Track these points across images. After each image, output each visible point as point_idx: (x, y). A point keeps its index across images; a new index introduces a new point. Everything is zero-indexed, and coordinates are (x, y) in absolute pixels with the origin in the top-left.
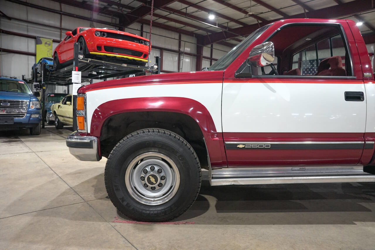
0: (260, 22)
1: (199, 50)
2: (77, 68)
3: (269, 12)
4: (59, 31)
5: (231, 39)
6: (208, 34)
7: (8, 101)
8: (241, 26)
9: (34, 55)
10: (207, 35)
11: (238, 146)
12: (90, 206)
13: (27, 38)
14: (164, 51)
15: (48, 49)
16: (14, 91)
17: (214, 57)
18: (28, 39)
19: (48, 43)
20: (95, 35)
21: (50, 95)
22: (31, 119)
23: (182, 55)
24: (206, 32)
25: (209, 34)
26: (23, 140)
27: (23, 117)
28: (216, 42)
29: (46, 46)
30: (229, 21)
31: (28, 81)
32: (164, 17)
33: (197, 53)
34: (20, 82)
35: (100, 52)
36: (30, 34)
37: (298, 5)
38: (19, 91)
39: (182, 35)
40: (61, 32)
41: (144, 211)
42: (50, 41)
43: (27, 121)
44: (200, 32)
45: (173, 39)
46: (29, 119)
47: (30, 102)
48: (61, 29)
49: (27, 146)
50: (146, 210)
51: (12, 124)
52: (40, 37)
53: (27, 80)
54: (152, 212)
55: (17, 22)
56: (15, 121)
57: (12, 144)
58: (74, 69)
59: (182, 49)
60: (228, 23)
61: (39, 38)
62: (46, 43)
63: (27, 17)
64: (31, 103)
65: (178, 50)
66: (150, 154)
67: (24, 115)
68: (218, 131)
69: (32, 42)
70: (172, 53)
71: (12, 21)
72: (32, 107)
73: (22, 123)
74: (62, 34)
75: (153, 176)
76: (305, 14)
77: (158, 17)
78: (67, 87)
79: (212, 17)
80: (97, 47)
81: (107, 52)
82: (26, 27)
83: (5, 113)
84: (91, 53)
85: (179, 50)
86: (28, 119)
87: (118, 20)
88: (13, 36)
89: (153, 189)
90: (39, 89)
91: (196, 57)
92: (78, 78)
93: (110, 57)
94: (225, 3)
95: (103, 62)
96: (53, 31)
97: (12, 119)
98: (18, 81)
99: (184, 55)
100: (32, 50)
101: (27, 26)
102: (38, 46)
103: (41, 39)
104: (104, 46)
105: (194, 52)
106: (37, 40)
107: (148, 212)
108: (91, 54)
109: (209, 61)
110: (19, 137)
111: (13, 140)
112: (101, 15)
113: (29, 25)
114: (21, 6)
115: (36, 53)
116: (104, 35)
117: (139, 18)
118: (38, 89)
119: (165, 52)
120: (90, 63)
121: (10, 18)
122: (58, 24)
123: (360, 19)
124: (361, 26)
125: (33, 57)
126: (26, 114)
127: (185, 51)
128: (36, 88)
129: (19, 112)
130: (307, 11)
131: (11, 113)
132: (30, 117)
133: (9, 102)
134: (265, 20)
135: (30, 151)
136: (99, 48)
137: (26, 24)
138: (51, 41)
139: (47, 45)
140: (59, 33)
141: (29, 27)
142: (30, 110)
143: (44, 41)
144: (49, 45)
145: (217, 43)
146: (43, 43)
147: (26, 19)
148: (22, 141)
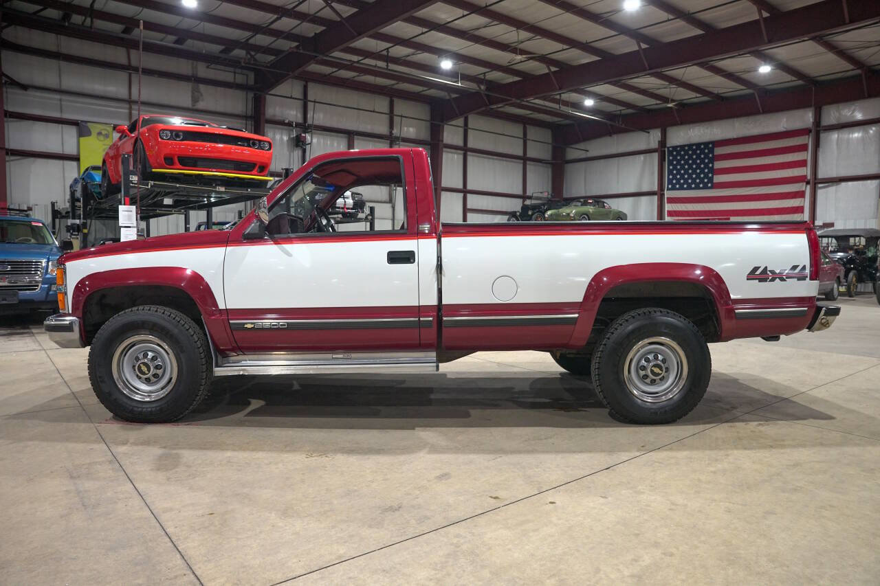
0: (553, 69)
1: (436, 132)
2: (127, 199)
3: (564, 50)
4: (127, 106)
5: (507, 105)
6: (450, 96)
7: (8, 262)
8: (517, 79)
9: (76, 158)
10: (449, 100)
11: (246, 326)
12: (84, 410)
13: (60, 125)
14: (355, 137)
15: (104, 145)
16: (21, 242)
17: (470, 145)
18: (62, 127)
19: (104, 132)
20: (161, 137)
21: (104, 243)
22: (51, 293)
23: (396, 144)
24: (446, 94)
25: (454, 96)
26: (34, 331)
27: (35, 289)
28: (475, 112)
29: (98, 139)
30: (487, 70)
31: (64, 214)
32: (350, 67)
33: (432, 139)
34: (34, 224)
35: (171, 167)
36: (67, 116)
37: (621, 36)
38: (33, 241)
39: (396, 100)
40: (130, 109)
41: (135, 409)
42: (108, 128)
43: (43, 297)
44: (433, 92)
45: (371, 111)
46: (48, 293)
47: (48, 262)
48: (130, 102)
49: (38, 341)
50: (138, 408)
51: (15, 302)
52: (86, 122)
53: (62, 211)
54: (145, 410)
55: (38, 94)
56: (21, 298)
57: (13, 338)
58: (123, 202)
59: (396, 132)
60: (487, 74)
61: (84, 124)
62: (100, 134)
63: (60, 81)
64: (50, 263)
65: (388, 134)
66: (143, 337)
67: (38, 286)
68: (220, 308)
69: (72, 132)
70: (375, 142)
71: (31, 92)
72: (52, 270)
73: (33, 300)
74: (133, 112)
75: (145, 364)
76: (641, 52)
77: (336, 68)
78: (145, 223)
79: (447, 65)
80: (165, 159)
81: (183, 167)
82: (59, 102)
83: (6, 284)
84: (154, 170)
85: (391, 133)
86: (44, 295)
87: (252, 76)
88: (31, 122)
89: (148, 381)
90: (77, 233)
91: (429, 147)
92: (129, 218)
93: (191, 175)
94: (467, 36)
95: (178, 185)
96: (112, 108)
97: (15, 295)
98: (30, 222)
99: (401, 143)
100: (70, 149)
101: (61, 100)
102: (82, 139)
103: (89, 124)
104: (178, 157)
105: (425, 134)
106: (82, 129)
107: (140, 409)
108: (154, 172)
109: (460, 154)
110: (31, 327)
111: (18, 331)
112: (215, 69)
113: (65, 97)
114: (48, 60)
115: (79, 155)
116: (177, 136)
117: (289, 75)
118: (74, 233)
119: (358, 139)
120: (153, 189)
121: (25, 87)
122: (122, 92)
123: (767, 58)
124: (768, 74)
125: (74, 164)
126: (40, 285)
127: (402, 136)
128: (69, 232)
129: (30, 282)
130: (644, 46)
131: (16, 283)
132: (49, 289)
133: (10, 263)
134: (567, 64)
135: (40, 348)
136: (169, 161)
137: (57, 96)
138: (110, 129)
139: (101, 138)
140: (127, 111)
141: (63, 103)
142: (48, 276)
143: (95, 129)
144: (107, 136)
145: (479, 114)
146: (94, 132)
147: (59, 87)
148: (33, 333)
